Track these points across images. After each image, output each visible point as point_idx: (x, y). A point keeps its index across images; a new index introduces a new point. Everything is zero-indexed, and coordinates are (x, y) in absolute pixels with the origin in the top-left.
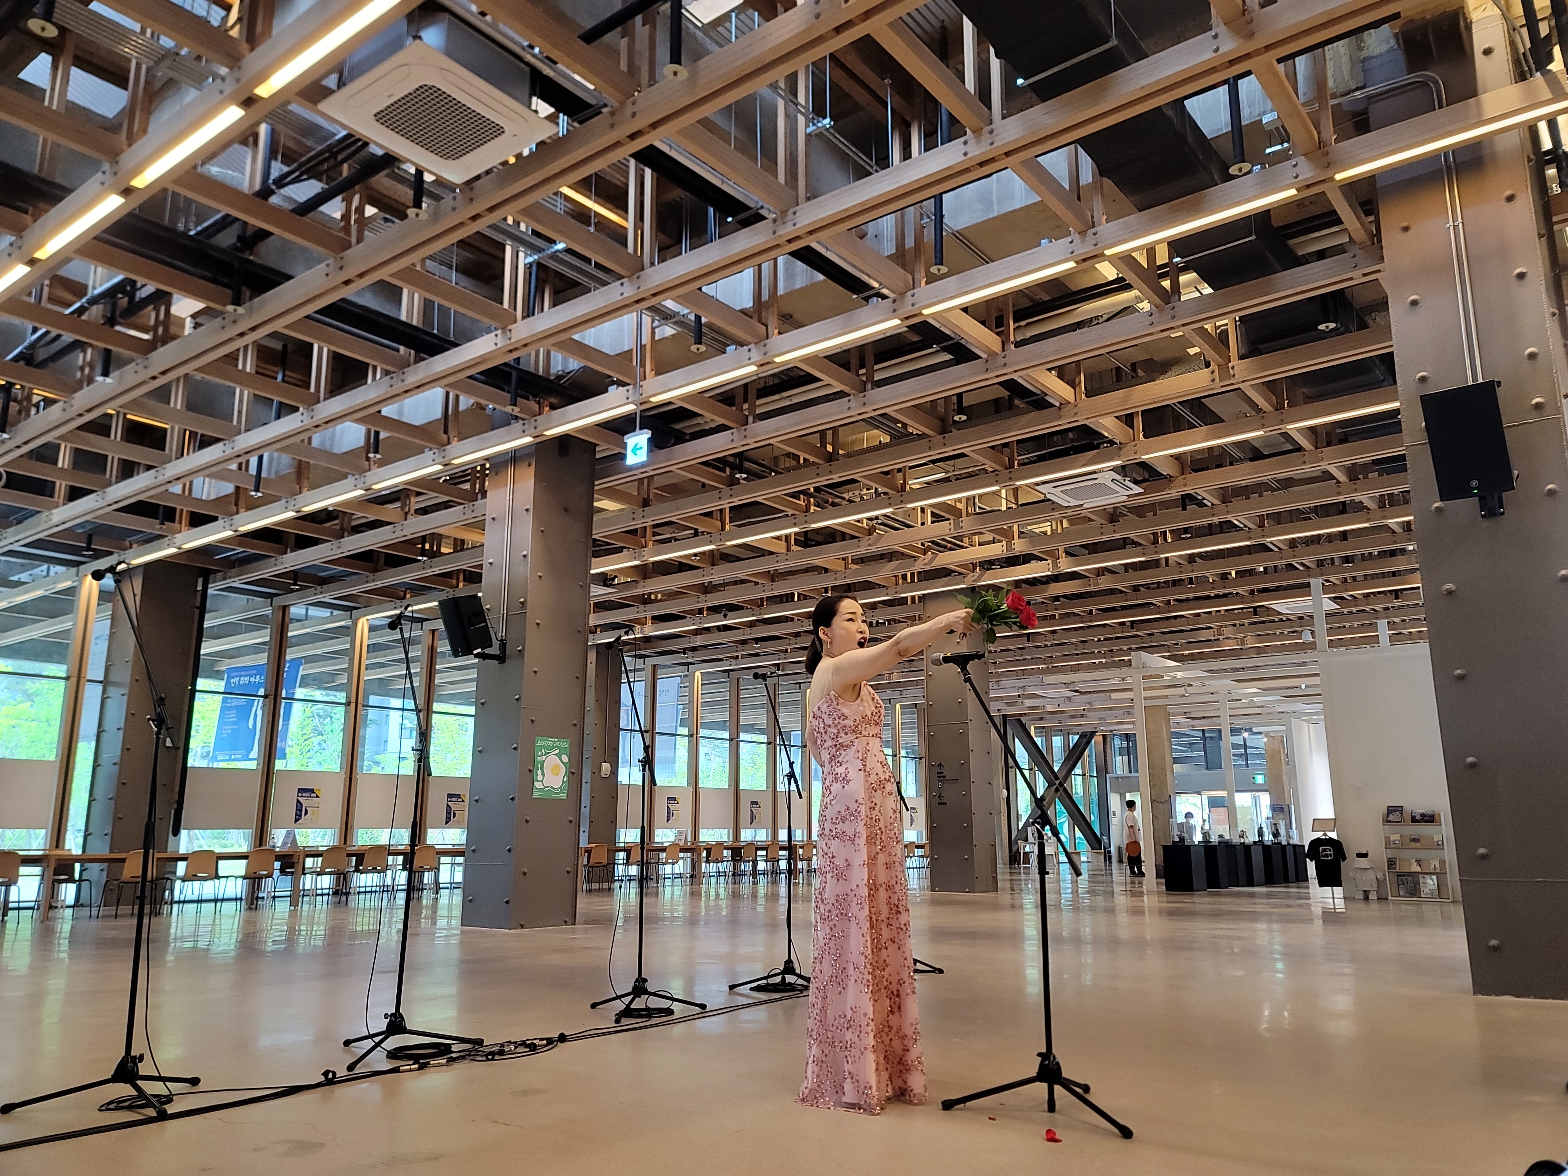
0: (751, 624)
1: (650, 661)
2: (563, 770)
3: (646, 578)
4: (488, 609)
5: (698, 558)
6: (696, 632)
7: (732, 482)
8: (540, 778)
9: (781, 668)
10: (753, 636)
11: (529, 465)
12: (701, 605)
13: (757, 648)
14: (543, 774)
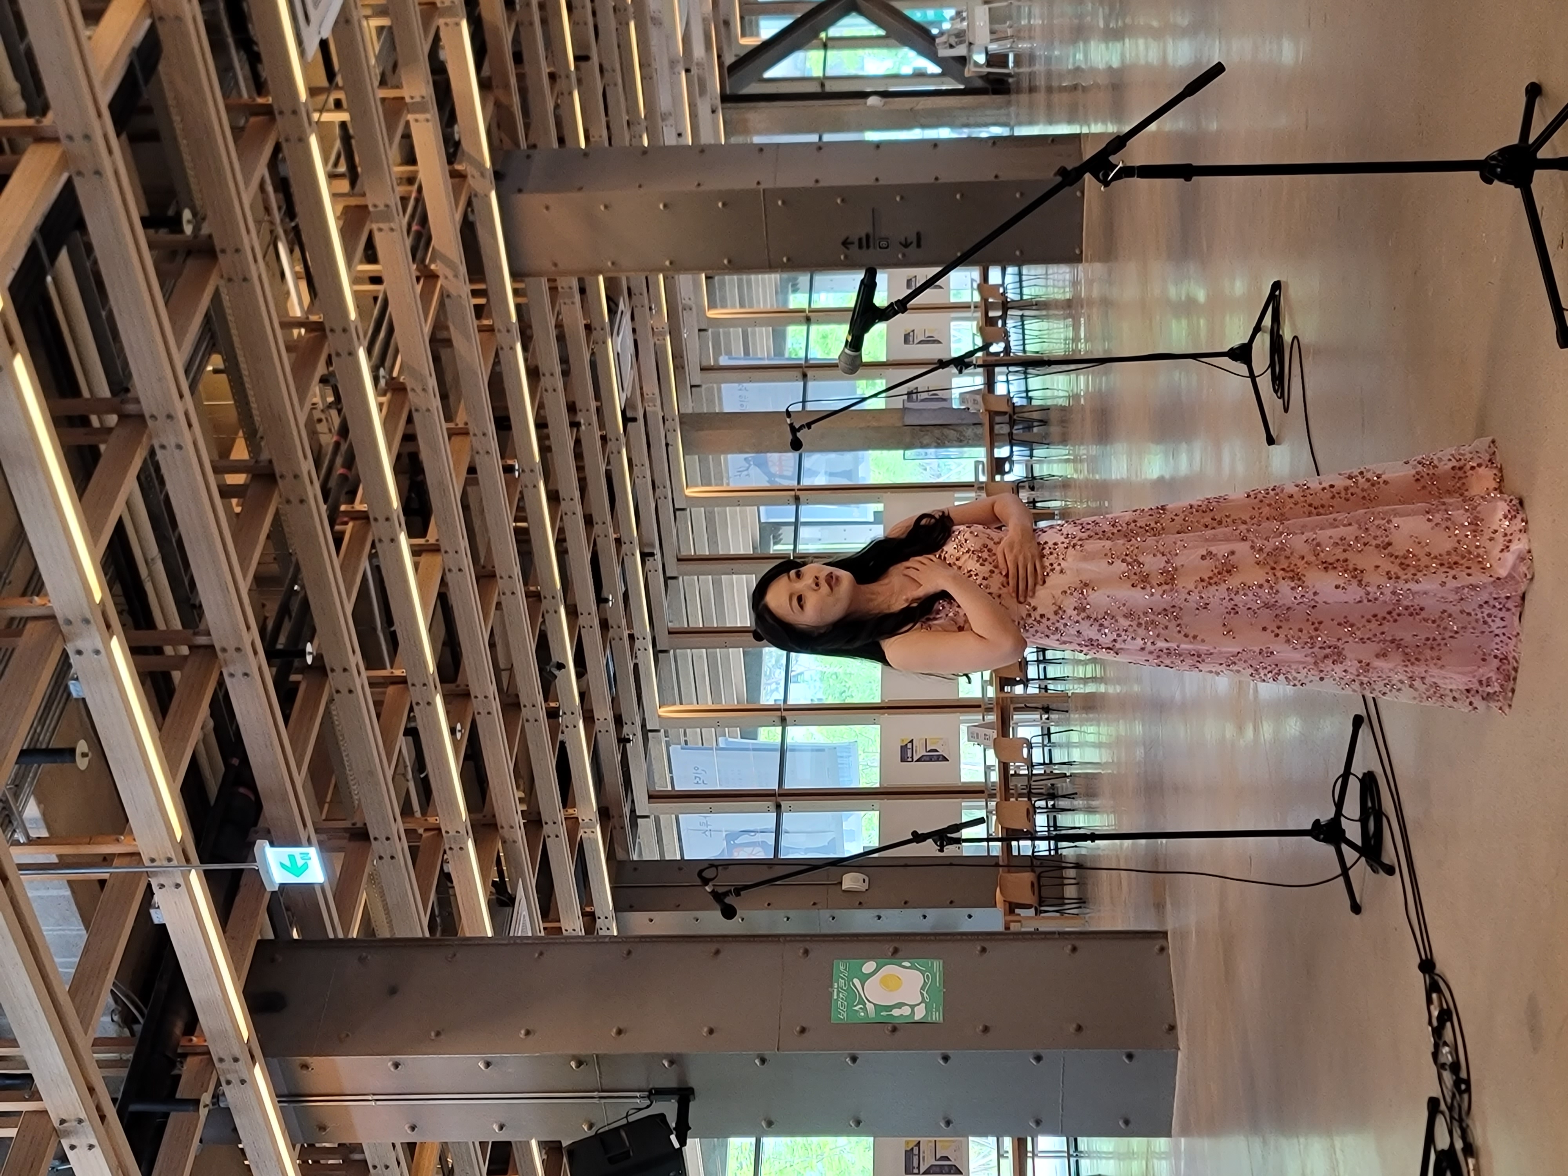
0: (573, 613)
1: (643, 805)
2: (891, 969)
3: (496, 825)
4: (591, 1127)
5: (459, 727)
6: (589, 718)
7: (320, 668)
8: (906, 1011)
9: (647, 550)
10: (594, 608)
11: (305, 1066)
12: (542, 715)
13: (614, 600)
14: (900, 1005)
